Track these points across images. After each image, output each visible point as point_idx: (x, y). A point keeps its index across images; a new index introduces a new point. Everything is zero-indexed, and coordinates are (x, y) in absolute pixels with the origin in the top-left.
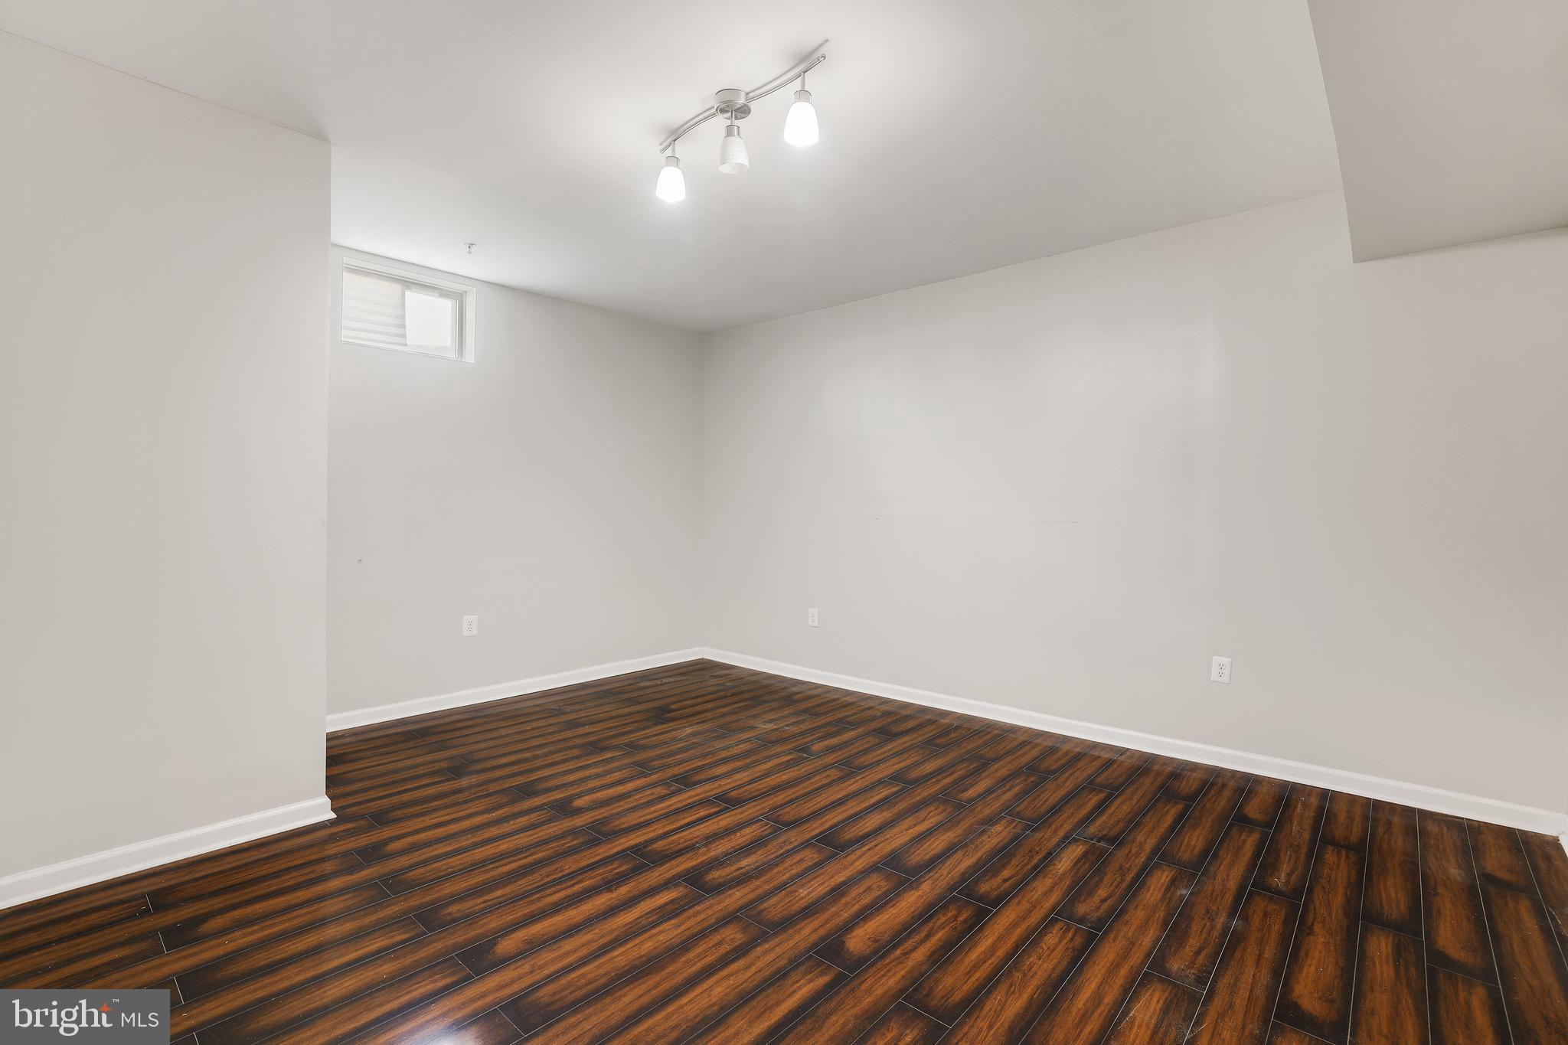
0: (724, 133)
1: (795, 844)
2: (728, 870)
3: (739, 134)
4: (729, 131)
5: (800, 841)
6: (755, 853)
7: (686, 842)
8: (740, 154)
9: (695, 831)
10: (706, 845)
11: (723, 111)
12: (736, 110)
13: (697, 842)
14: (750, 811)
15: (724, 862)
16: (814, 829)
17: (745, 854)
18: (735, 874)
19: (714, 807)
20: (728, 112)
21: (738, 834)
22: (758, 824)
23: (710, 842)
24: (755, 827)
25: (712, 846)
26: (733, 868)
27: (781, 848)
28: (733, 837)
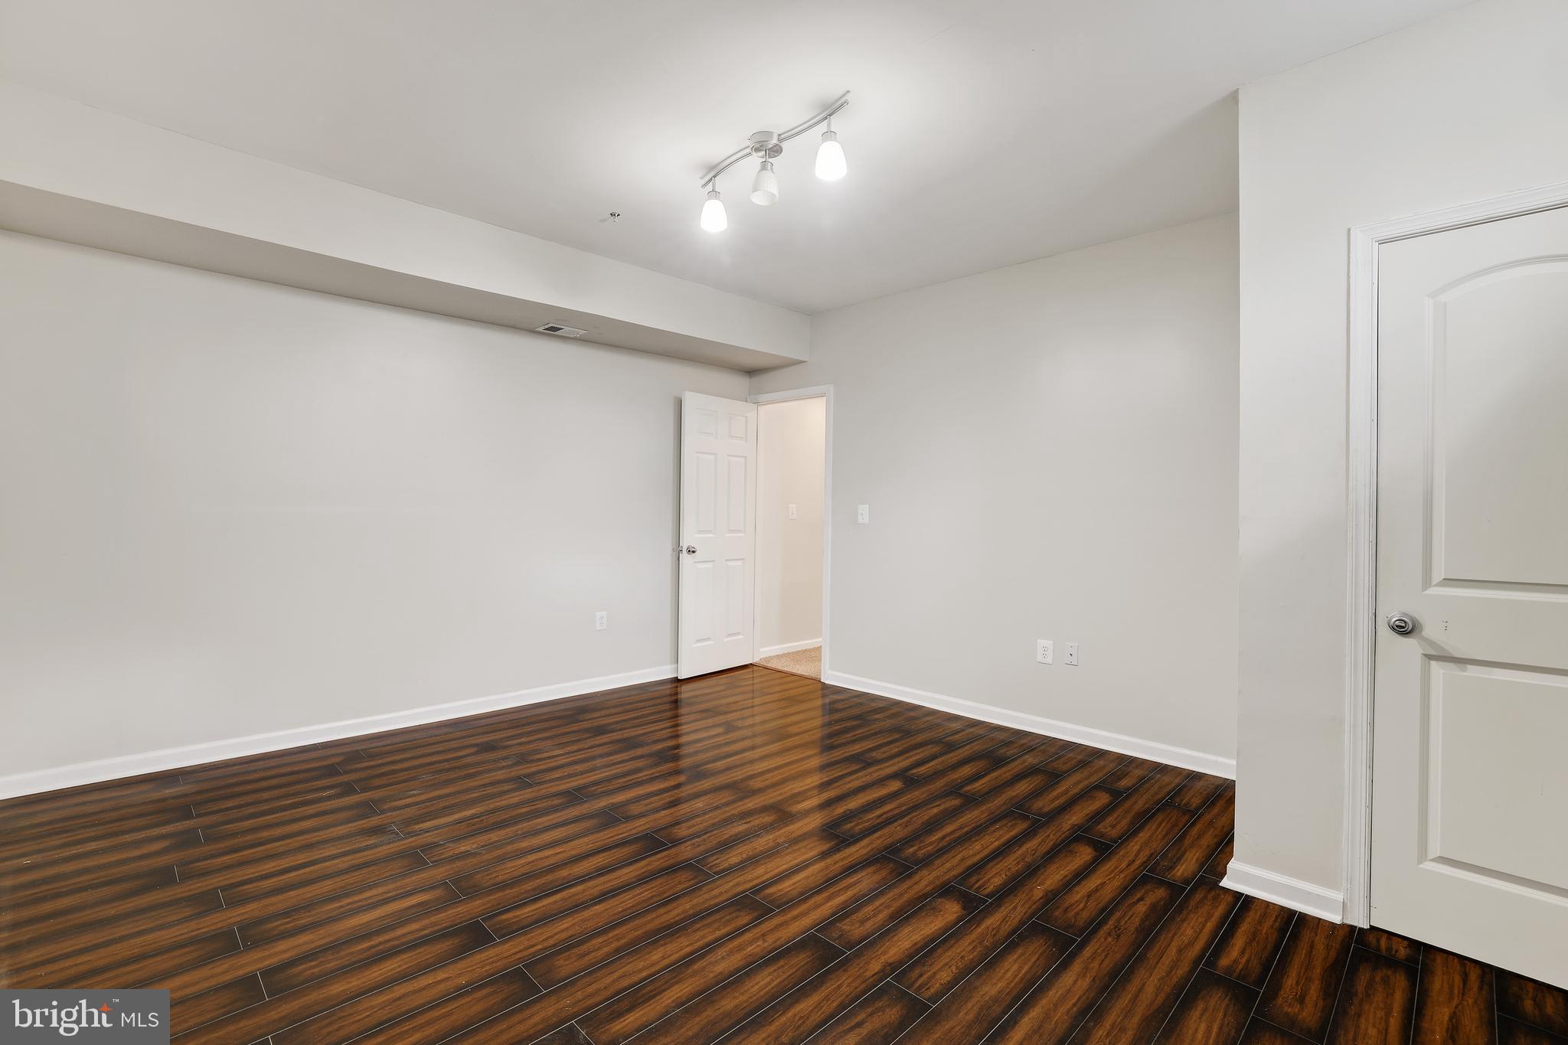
0: (759, 167)
1: (689, 843)
2: (757, 822)
3: (772, 169)
4: (764, 166)
5: (682, 847)
6: (731, 836)
7: (799, 849)
8: (772, 185)
9: (791, 861)
10: (779, 845)
11: (757, 150)
12: (769, 149)
13: (787, 848)
14: (727, 887)
15: (760, 829)
16: (662, 858)
17: (739, 836)
18: (751, 819)
19: (772, 894)
20: (761, 150)
21: (744, 856)
22: (721, 868)
23: (774, 848)
24: (725, 865)
25: (771, 844)
26: (752, 823)
27: (704, 840)
28: (750, 853)
